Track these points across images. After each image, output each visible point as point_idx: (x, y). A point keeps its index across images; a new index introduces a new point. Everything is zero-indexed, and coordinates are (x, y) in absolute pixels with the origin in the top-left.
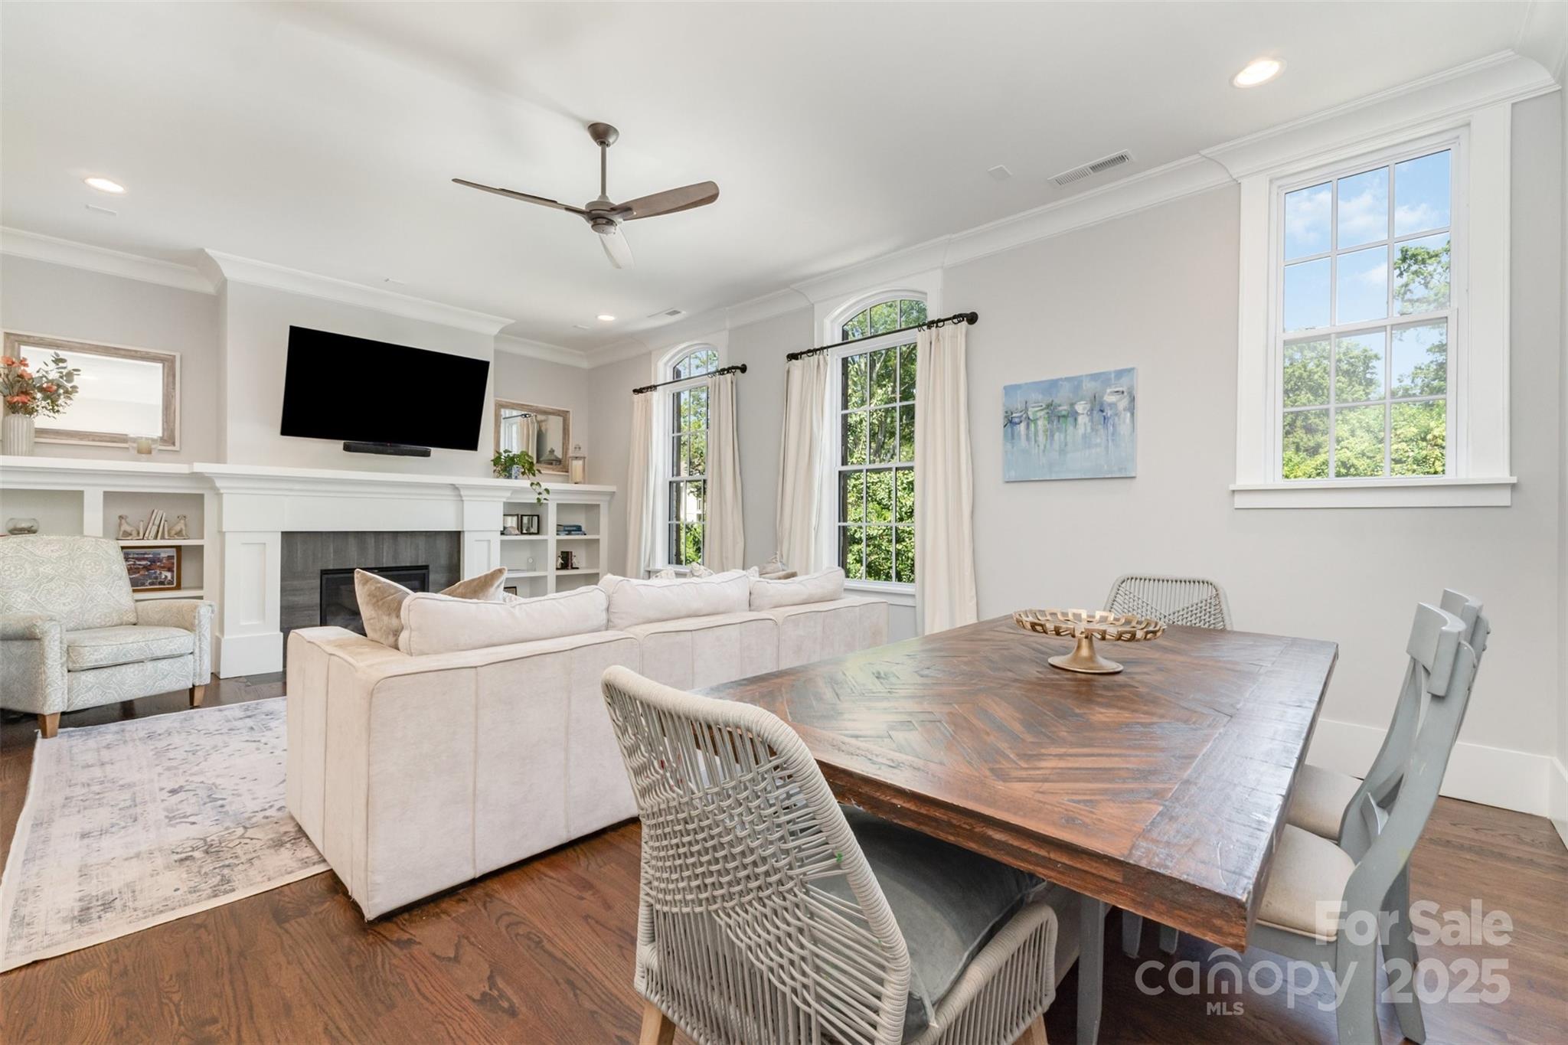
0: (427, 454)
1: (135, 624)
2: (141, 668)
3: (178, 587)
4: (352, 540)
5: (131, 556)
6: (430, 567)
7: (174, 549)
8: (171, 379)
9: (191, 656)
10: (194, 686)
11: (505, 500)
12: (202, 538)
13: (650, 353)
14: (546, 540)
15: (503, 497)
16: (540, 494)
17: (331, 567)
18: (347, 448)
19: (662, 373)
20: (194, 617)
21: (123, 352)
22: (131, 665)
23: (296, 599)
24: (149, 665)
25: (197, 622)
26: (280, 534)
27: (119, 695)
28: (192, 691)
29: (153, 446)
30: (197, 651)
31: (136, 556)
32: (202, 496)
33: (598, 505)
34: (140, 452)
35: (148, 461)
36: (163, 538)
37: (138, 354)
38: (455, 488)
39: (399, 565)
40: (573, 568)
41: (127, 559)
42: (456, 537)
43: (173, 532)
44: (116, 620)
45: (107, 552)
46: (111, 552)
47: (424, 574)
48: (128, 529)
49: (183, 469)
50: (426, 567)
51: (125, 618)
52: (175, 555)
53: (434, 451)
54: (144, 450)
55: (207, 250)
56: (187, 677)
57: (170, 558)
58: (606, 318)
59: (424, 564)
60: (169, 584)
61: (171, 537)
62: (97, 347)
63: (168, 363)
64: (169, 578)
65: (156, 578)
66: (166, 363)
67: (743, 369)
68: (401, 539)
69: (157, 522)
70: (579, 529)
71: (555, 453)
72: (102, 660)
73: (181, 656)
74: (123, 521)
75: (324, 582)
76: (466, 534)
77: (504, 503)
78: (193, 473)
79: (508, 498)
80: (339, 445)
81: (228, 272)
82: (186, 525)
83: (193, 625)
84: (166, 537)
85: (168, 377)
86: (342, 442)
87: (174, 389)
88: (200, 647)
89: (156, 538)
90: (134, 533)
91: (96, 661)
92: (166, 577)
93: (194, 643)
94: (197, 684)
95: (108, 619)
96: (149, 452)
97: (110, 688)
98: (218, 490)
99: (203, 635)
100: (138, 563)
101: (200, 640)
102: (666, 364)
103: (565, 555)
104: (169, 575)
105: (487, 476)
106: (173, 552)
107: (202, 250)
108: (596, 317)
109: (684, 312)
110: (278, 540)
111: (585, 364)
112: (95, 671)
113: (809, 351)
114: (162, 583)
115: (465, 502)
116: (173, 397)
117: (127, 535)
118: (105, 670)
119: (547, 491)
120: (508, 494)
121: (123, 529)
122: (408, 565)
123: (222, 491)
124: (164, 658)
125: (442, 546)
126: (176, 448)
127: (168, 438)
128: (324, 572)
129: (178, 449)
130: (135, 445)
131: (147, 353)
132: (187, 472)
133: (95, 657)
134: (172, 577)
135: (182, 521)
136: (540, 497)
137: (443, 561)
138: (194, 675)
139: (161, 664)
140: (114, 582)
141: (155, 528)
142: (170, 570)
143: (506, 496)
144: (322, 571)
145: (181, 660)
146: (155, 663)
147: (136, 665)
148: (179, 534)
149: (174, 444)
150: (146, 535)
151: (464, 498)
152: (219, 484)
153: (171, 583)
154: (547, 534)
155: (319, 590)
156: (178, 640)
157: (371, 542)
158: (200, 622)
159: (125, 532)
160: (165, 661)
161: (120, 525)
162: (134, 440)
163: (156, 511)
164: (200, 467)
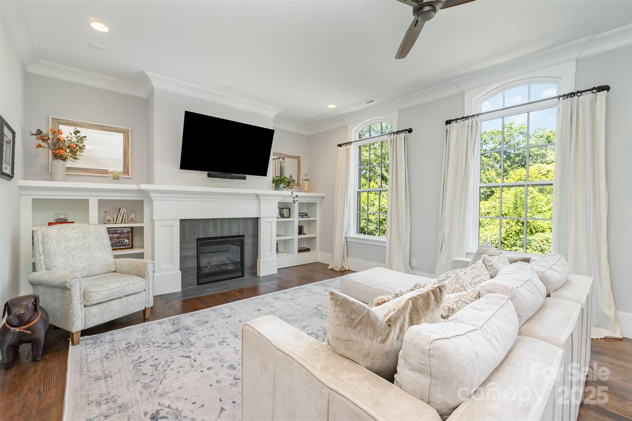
0: (244, 178)
1: (115, 272)
2: (120, 301)
3: (132, 247)
5: (111, 232)
6: (245, 236)
7: (130, 228)
8: (127, 141)
9: (144, 292)
10: (145, 308)
11: (279, 201)
12: (143, 222)
13: (347, 126)
14: (294, 221)
15: (277, 200)
16: (294, 198)
17: (202, 237)
18: (209, 176)
19: (353, 136)
20: (145, 270)
21: (105, 128)
22: (116, 300)
23: (186, 253)
24: (124, 299)
25: (146, 273)
26: (179, 220)
27: (110, 317)
28: (144, 311)
29: (120, 176)
30: (147, 289)
31: (113, 232)
32: (143, 201)
33: (316, 203)
34: (114, 179)
35: (118, 183)
37: (112, 129)
38: (257, 196)
39: (231, 235)
40: (304, 234)
41: (109, 233)
42: (256, 221)
43: (129, 220)
44: (106, 270)
45: (101, 233)
46: (102, 232)
47: (243, 239)
48: (109, 218)
49: (134, 187)
50: (243, 236)
51: (110, 269)
52: (130, 231)
53: (248, 176)
54: (116, 178)
55: (146, 72)
56: (142, 304)
57: (128, 232)
58: (332, 106)
59: (242, 234)
60: (128, 246)
61: (129, 222)
62: (94, 125)
63: (125, 132)
64: (128, 243)
65: (122, 243)
66: (125, 133)
67: (410, 131)
68: (232, 222)
69: (122, 215)
70: (306, 215)
71: (293, 177)
72: (101, 299)
73: (139, 292)
74: (107, 214)
75: (198, 244)
76: (262, 219)
77: (278, 202)
78: (140, 189)
79: (281, 200)
80: (206, 173)
81: (156, 84)
82: (135, 216)
83: (144, 274)
84: (126, 222)
85: (125, 141)
86: (207, 172)
87: (129, 146)
88: (148, 287)
89: (122, 223)
90: (112, 220)
91: (98, 300)
92: (126, 242)
93: (146, 285)
94: (147, 307)
95: (102, 270)
96: (118, 179)
97: (105, 314)
98: (151, 198)
99: (150, 280)
100: (114, 235)
101: (148, 283)
102: (355, 131)
103: (300, 228)
104: (128, 241)
105: (270, 189)
106: (129, 230)
107: (143, 72)
108: (327, 106)
109: (376, 101)
110: (178, 223)
111: (308, 133)
112: (98, 305)
113: (463, 118)
114: (124, 245)
115: (261, 203)
116: (128, 150)
117: (109, 221)
118: (103, 304)
119: (297, 196)
120: (280, 198)
121: (107, 218)
122: (236, 235)
123: (153, 199)
124: (131, 294)
125: (250, 224)
126: (130, 176)
127: (126, 171)
128: (198, 240)
129: (131, 177)
130: (112, 175)
131: (116, 128)
132: (136, 189)
133: (98, 298)
134: (129, 242)
135: (133, 214)
136: (294, 199)
137: (251, 232)
138: (146, 302)
139: (131, 298)
140: (104, 249)
141: (121, 217)
142: (128, 239)
143: (280, 199)
144: (197, 239)
145: (139, 295)
146: (127, 298)
147: (118, 300)
148: (132, 221)
149: (129, 174)
150: (117, 221)
151: (261, 201)
152: (152, 195)
153: (129, 245)
154: (294, 218)
155: (196, 249)
156: (137, 283)
157: (219, 223)
158: (148, 273)
159: (108, 219)
160: (132, 296)
161: (105, 216)
162: (111, 173)
163: (121, 209)
164: (144, 187)
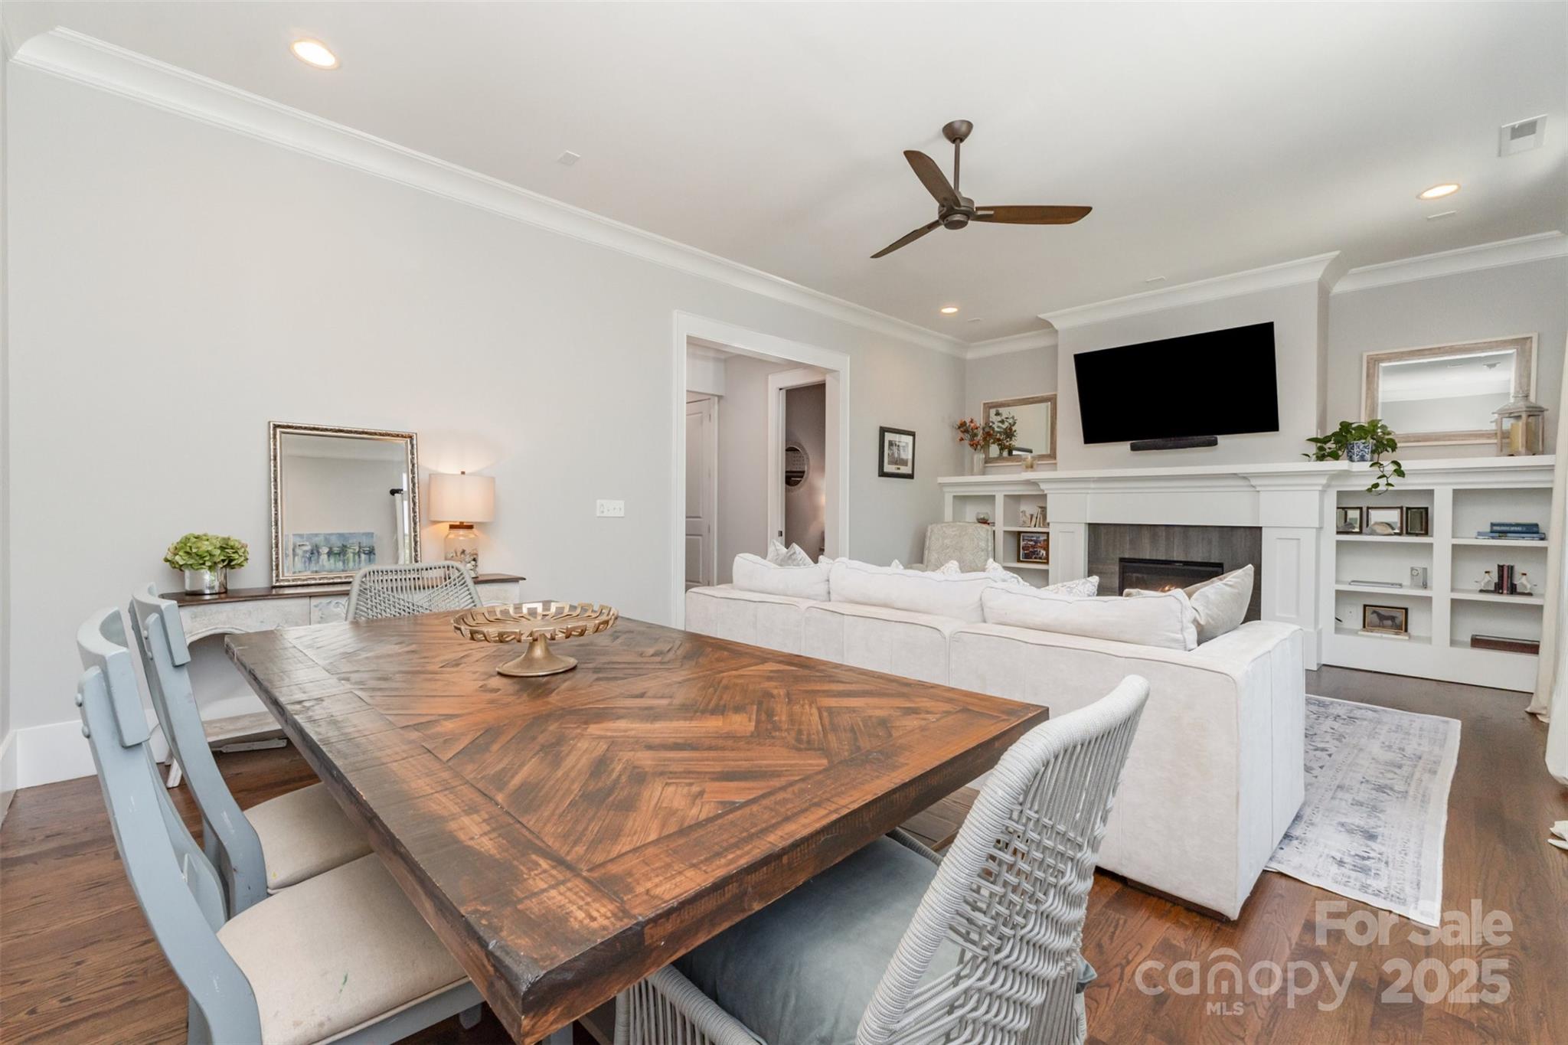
0: (1214, 443)
4: (1146, 533)
5: (1025, 538)
6: (1223, 565)
7: (1046, 534)
14: (1431, 545)
17: (1128, 557)
18: (1134, 448)
21: (1031, 400)
26: (1085, 525)
31: (1028, 538)
34: (1027, 467)
36: (1040, 526)
37: (1038, 399)
38: (1243, 477)
42: (1256, 531)
50: (1220, 565)
53: (1221, 439)
54: (1029, 465)
57: (1045, 540)
59: (1217, 561)
62: (1019, 400)
63: (1053, 399)
65: (1036, 553)
68: (1194, 533)
75: (1123, 568)
76: (1267, 530)
77: (1325, 492)
80: (1125, 446)
81: (1057, 325)
86: (1129, 443)
89: (1035, 526)
96: (1032, 467)
100: (1027, 543)
104: (1044, 552)
106: (1045, 537)
110: (1083, 530)
114: (1040, 558)
115: (1261, 493)
117: (1025, 523)
122: (1199, 560)
125: (1240, 543)
128: (1122, 561)
130: (1025, 463)
131: (1042, 397)
137: (1241, 559)
141: (1036, 519)
144: (1120, 559)
150: (1031, 524)
151: (1259, 489)
154: (1432, 536)
155: (1118, 576)
157: (1163, 533)
159: (1023, 521)
